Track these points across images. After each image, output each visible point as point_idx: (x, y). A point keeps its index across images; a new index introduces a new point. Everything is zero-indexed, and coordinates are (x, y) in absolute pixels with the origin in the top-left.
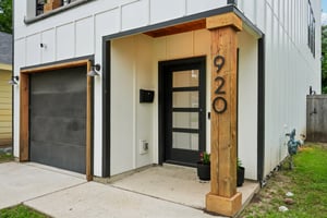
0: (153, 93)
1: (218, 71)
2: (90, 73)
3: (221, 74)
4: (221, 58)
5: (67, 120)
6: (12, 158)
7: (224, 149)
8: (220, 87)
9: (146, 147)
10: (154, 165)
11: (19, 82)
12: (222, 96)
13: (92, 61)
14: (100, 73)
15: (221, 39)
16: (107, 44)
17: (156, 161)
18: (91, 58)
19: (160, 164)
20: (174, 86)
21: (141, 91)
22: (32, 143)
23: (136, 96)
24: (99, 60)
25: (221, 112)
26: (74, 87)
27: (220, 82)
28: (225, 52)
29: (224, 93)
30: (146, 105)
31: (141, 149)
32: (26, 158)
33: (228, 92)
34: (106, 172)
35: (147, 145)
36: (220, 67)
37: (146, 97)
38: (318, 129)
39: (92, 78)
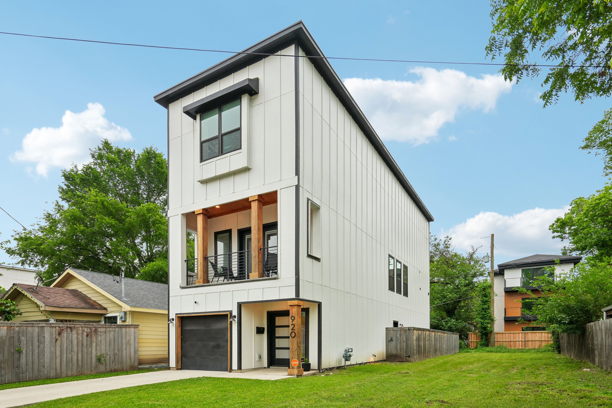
0: (264, 328)
1: (292, 322)
2: (229, 320)
3: (294, 323)
4: (294, 316)
5: (212, 344)
6: (169, 368)
7: (295, 351)
8: (293, 328)
9: (260, 357)
10: (265, 368)
11: (174, 322)
12: (294, 331)
13: (231, 314)
14: (236, 319)
15: (293, 309)
16: (240, 305)
17: (266, 366)
18: (231, 312)
19: (268, 367)
20: (276, 325)
21: (257, 327)
22: (183, 358)
23: (254, 330)
24: (235, 313)
25: (294, 337)
26: (219, 326)
27: (293, 326)
28: (295, 314)
29: (295, 330)
30: (260, 335)
31: (257, 358)
32: (180, 367)
33: (296, 329)
34: (240, 367)
35: (260, 356)
36: (293, 320)
37: (260, 331)
38: (394, 352)
39: (231, 322)
